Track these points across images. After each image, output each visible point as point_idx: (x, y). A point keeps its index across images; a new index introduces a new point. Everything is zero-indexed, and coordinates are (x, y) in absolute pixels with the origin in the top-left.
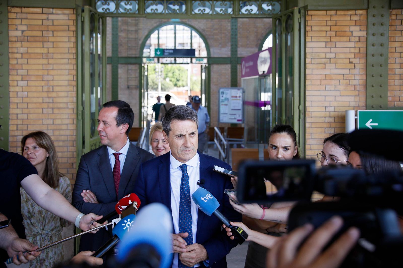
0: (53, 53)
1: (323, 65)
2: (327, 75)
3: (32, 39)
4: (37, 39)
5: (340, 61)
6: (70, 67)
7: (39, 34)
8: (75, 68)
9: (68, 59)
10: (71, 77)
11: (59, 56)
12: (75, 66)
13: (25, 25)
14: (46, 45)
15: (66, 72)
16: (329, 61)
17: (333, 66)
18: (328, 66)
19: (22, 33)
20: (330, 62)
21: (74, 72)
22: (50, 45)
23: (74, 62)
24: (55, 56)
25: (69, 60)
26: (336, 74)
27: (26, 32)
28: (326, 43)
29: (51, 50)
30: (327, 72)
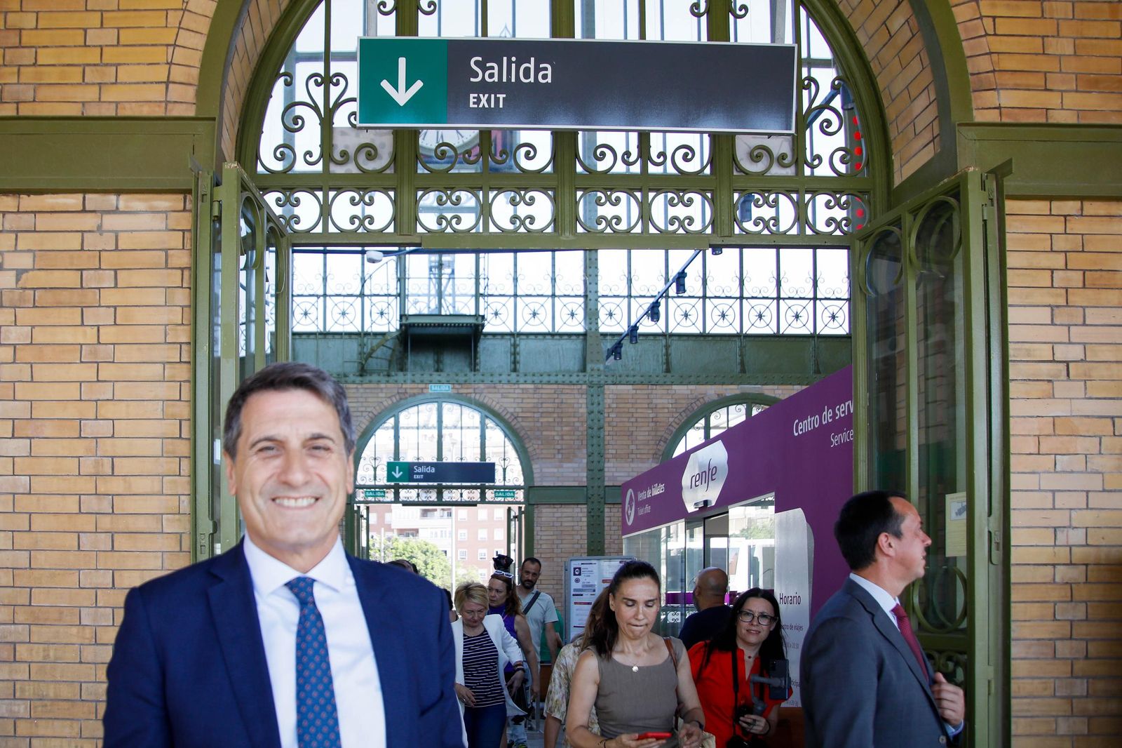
0: (114, 344)
1: (1046, 386)
2: (1057, 421)
3: (47, 298)
4: (65, 296)
5: (1101, 371)
6: (171, 391)
7: (71, 279)
8: (186, 395)
9: (164, 363)
10: (171, 428)
11: (134, 354)
12: (186, 388)
13: (29, 251)
14: (91, 316)
15: (156, 409)
16: (1065, 373)
17: (1077, 389)
18: (1061, 388)
19: (18, 280)
20: (1068, 375)
21: (185, 411)
22: (105, 316)
23: (183, 372)
24: (122, 353)
25: (167, 366)
26: (1088, 416)
27: (31, 273)
28: (1052, 310)
29: (108, 335)
30: (1059, 409)
